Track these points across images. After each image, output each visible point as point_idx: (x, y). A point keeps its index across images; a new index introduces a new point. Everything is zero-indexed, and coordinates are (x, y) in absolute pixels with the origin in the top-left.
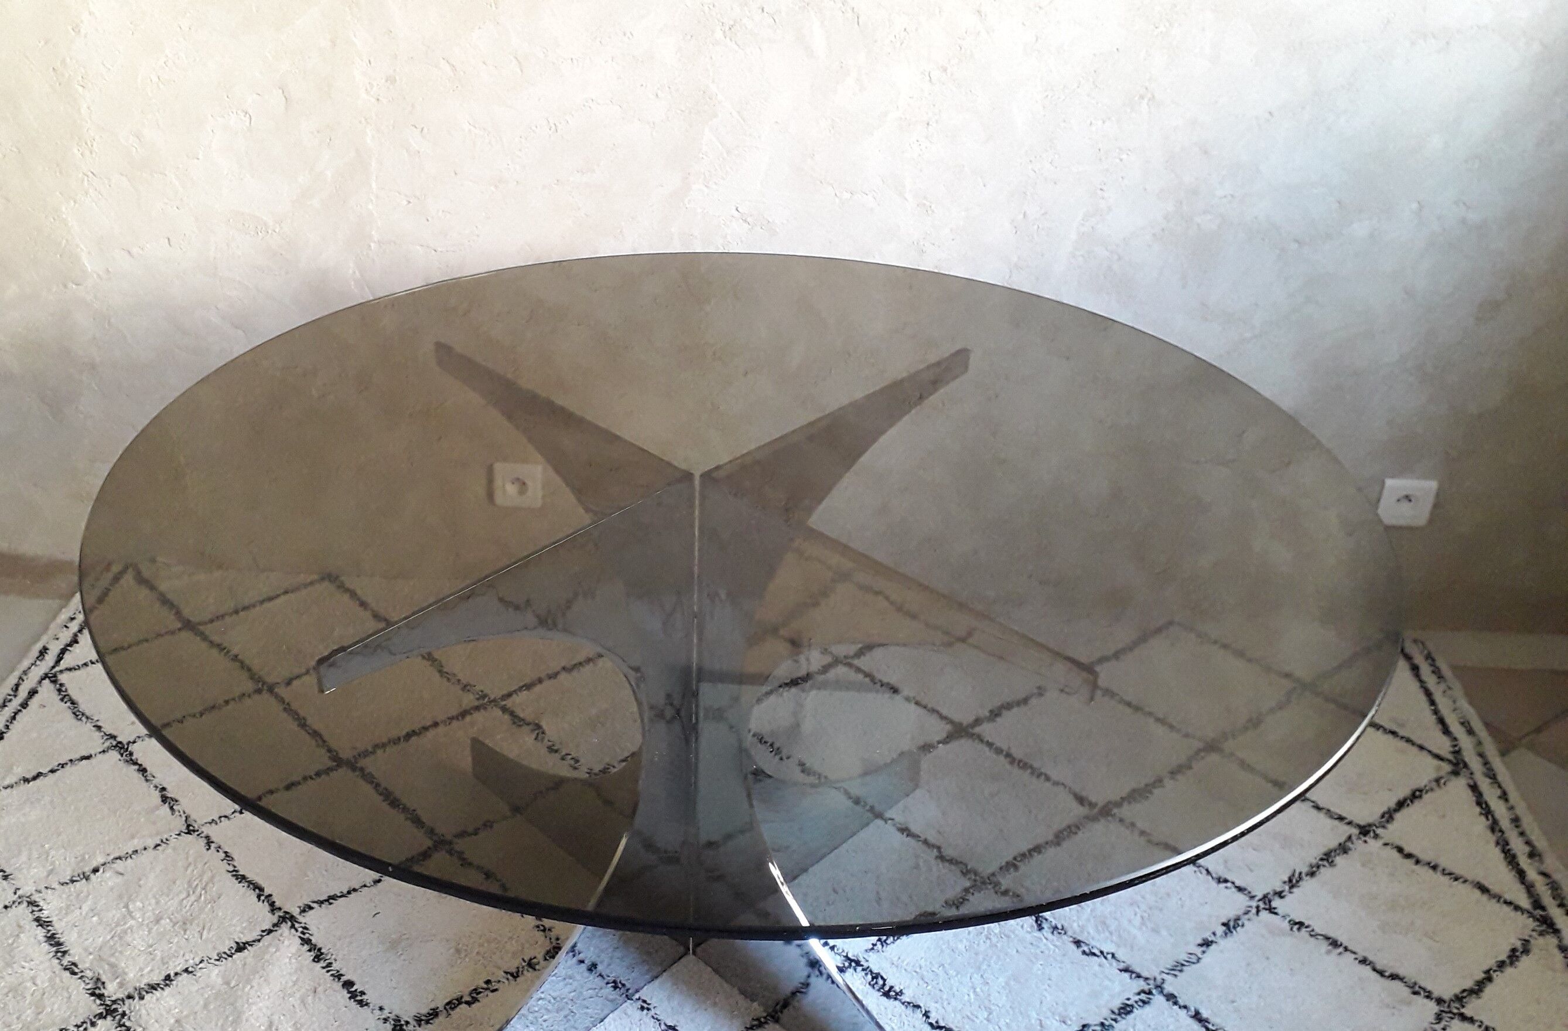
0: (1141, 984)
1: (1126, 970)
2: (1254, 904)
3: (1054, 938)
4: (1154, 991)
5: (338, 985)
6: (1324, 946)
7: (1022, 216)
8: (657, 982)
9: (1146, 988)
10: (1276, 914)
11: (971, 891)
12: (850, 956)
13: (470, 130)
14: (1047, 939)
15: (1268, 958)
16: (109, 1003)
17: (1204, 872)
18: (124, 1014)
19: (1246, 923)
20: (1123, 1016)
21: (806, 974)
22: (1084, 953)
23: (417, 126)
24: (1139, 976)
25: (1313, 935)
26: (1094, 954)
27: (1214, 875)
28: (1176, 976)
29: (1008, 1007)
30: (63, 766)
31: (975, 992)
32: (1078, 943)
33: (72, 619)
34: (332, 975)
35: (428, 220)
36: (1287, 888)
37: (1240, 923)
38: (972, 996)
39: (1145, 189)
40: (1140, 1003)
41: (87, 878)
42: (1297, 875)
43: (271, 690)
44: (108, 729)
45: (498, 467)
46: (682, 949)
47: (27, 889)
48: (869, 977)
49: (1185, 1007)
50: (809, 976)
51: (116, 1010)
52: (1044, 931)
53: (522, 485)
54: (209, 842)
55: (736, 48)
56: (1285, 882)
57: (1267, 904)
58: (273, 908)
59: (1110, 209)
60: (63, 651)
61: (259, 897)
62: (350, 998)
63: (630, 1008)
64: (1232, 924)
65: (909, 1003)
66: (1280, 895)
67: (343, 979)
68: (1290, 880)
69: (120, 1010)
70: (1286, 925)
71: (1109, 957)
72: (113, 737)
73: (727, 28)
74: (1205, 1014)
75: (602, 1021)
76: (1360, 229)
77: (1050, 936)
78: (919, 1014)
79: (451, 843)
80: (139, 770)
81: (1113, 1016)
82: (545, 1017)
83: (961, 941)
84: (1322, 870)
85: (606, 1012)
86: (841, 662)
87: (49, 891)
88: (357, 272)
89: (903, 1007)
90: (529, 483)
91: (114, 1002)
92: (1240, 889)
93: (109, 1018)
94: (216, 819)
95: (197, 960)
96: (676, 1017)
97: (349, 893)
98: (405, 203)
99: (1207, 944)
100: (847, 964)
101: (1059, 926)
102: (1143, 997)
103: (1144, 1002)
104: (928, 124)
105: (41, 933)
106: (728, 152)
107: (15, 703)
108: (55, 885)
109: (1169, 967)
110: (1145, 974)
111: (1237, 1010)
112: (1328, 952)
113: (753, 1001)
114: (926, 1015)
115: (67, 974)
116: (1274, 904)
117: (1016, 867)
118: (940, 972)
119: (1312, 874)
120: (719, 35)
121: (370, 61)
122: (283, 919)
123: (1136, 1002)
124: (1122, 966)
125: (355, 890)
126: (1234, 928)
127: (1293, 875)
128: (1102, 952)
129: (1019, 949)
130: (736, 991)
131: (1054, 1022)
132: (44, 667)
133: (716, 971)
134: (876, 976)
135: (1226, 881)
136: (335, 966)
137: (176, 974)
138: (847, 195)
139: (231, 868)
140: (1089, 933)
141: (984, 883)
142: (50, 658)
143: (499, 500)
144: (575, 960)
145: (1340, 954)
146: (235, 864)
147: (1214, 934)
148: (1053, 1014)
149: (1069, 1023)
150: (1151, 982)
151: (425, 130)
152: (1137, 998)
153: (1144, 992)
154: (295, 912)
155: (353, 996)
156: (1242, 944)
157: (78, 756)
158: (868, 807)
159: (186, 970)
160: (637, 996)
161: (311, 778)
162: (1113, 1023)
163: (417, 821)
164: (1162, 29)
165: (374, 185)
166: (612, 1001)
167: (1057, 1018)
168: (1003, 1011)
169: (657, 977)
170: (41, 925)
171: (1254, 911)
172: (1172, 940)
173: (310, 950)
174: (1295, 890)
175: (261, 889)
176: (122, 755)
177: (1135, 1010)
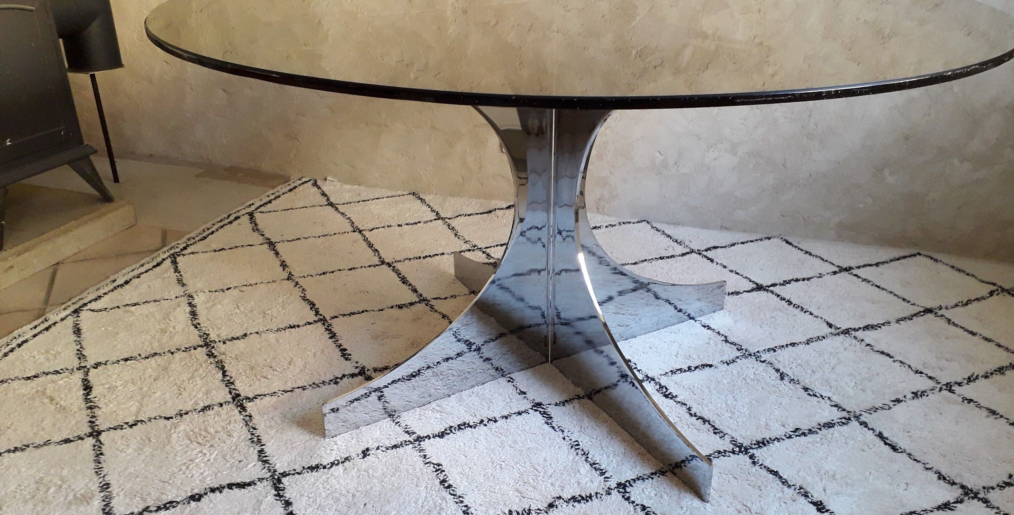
0: (845, 414)
1: (836, 406)
2: (939, 386)
3: (791, 386)
4: (852, 419)
5: (337, 350)
6: (985, 413)
8: (523, 372)
9: (847, 416)
10: (954, 393)
11: (740, 358)
12: (649, 375)
14: (785, 385)
15: (941, 414)
16: (208, 341)
17: (907, 367)
18: (213, 347)
19: (930, 395)
20: (826, 428)
21: (617, 380)
22: (809, 394)
24: (844, 410)
25: (979, 406)
26: (816, 396)
27: (913, 369)
28: (870, 413)
29: (747, 414)
30: (237, 247)
31: (726, 403)
32: (806, 389)
33: (273, 194)
34: (337, 346)
36: (966, 382)
37: (926, 394)
38: (724, 404)
40: (841, 424)
41: (223, 291)
42: (974, 377)
43: (360, 232)
44: (267, 235)
46: (544, 359)
47: (190, 290)
48: (658, 387)
49: (872, 429)
50: (618, 381)
51: (210, 345)
52: (784, 381)
54: (297, 284)
56: (965, 379)
57: (949, 387)
58: (317, 313)
60: (261, 206)
61: (311, 308)
62: (341, 356)
63: (503, 381)
64: (919, 393)
65: (679, 402)
66: (960, 384)
67: (342, 347)
68: (969, 378)
69: (212, 345)
70: (960, 399)
71: (826, 398)
72: (269, 239)
74: (885, 435)
75: (483, 384)
77: (788, 384)
78: (684, 408)
79: (429, 301)
80: (275, 253)
81: (819, 427)
82: (450, 378)
83: (726, 379)
84: (994, 376)
85: (487, 380)
86: (695, 252)
87: (202, 293)
89: (675, 403)
91: (211, 341)
92: (930, 378)
93: (205, 347)
94: (306, 276)
95: (265, 330)
96: (528, 388)
97: (363, 312)
99: (898, 401)
100: (645, 379)
101: (796, 379)
102: (844, 420)
103: (844, 423)
105: (188, 309)
107: (226, 221)
108: (206, 291)
109: (867, 408)
110: (848, 409)
111: (910, 437)
112: (988, 416)
113: (578, 387)
114: (689, 409)
115: (193, 327)
116: (953, 388)
117: (775, 351)
118: (707, 391)
119: (986, 377)
122: (320, 320)
123: (838, 423)
124: (833, 403)
125: (366, 311)
126: (921, 396)
127: (972, 376)
128: (821, 396)
129: (764, 387)
130: (570, 381)
131: (777, 425)
132: (249, 210)
133: (561, 372)
134: (661, 387)
135: (921, 373)
136: (340, 342)
137: (251, 334)
139: (303, 295)
140: (815, 385)
141: (750, 355)
142: (253, 208)
144: (478, 356)
145: (996, 418)
146: (306, 293)
147: (905, 396)
148: (777, 421)
149: (787, 426)
150: (852, 414)
152: (839, 421)
153: (845, 418)
154: (328, 318)
155: (343, 355)
156: (925, 404)
157: (247, 244)
158: (687, 314)
159: (257, 333)
160: (508, 376)
161: (365, 267)
162: (818, 430)
163: (415, 291)
166: (493, 376)
167: (779, 423)
168: (742, 415)
169: (524, 370)
170: (190, 306)
171: (938, 389)
172: (873, 396)
173: (329, 334)
174: (972, 384)
175: (314, 305)
176: (270, 247)
177: (836, 426)
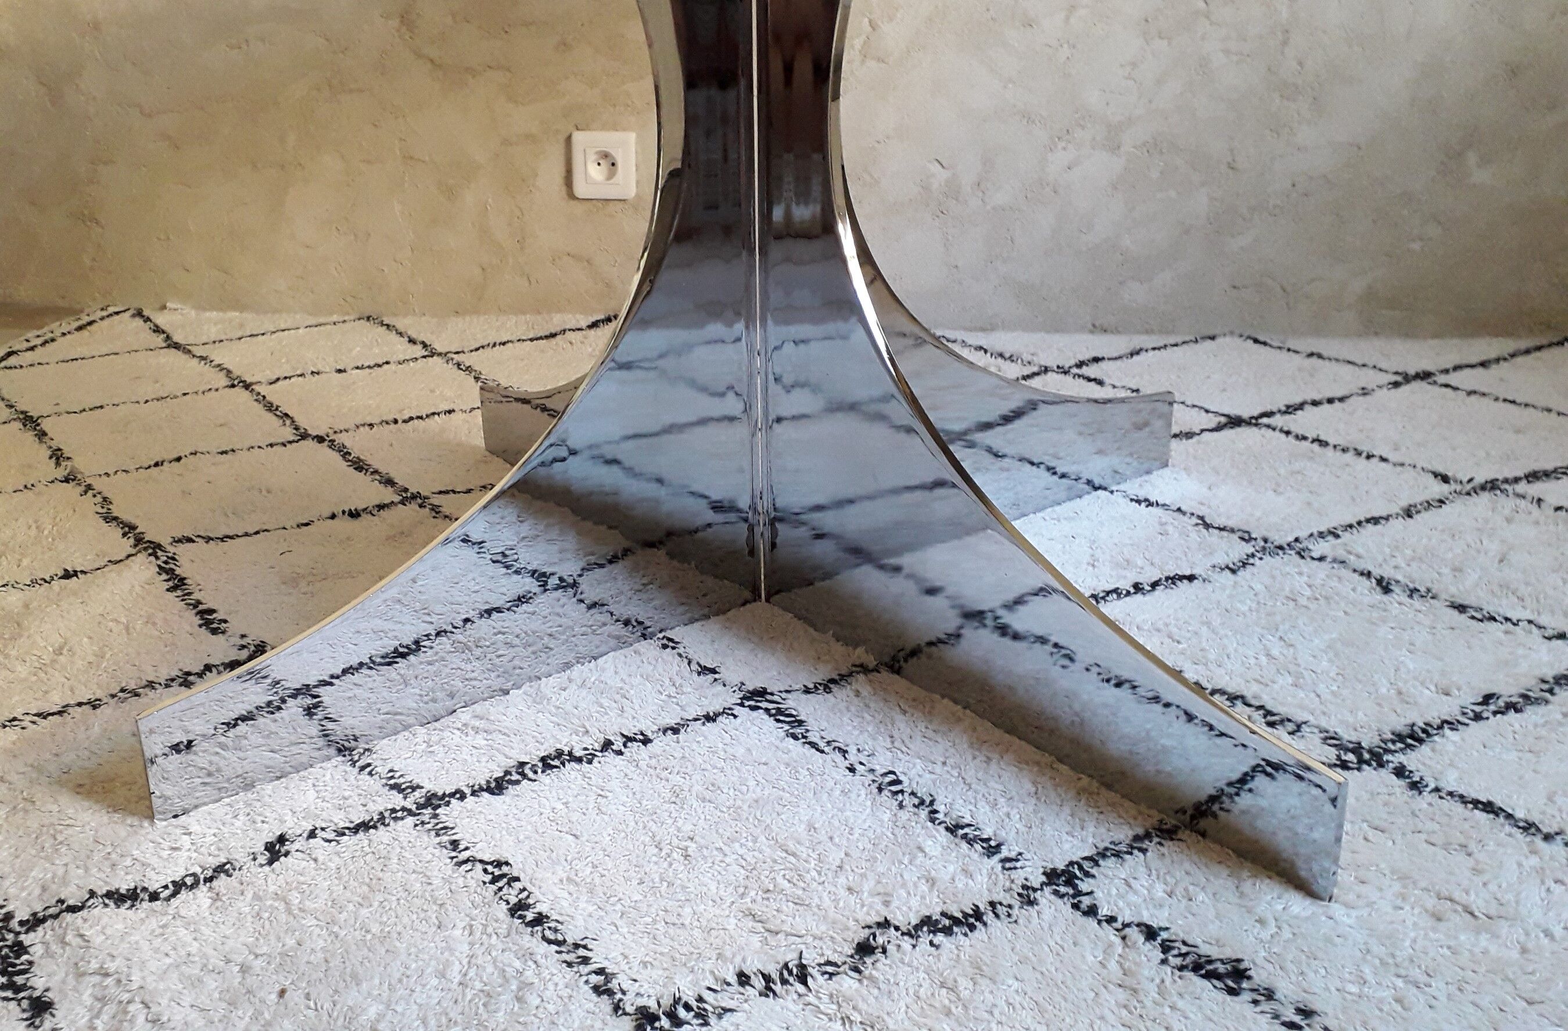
3: (1418, 602)
5: (190, 614)
8: (697, 624)
11: (1258, 555)
14: (1401, 602)
22: (1475, 618)
26: (1494, 620)
29: (1333, 673)
31: (1268, 654)
32: (1460, 607)
33: (35, 336)
34: (189, 604)
43: (247, 386)
44: (21, 406)
45: (578, 138)
46: (749, 594)
54: (89, 488)
58: (139, 541)
60: (9, 356)
61: (124, 534)
62: (201, 625)
63: (648, 647)
67: (201, 607)
71: (1524, 623)
72: (24, 412)
75: (595, 658)
77: (1406, 599)
79: (427, 498)
80: (37, 436)
81: (1545, 686)
83: (1241, 601)
85: (603, 648)
86: (1054, 371)
90: (621, 158)
94: (109, 472)
96: (718, 658)
97: (256, 532)
101: (1422, 589)
113: (855, 647)
117: (1336, 535)
118: (1205, 631)
122: (144, 549)
125: (267, 529)
128: (1508, 618)
129: (1350, 611)
130: (830, 636)
131: (1430, 691)
133: (801, 618)
136: (196, 595)
139: (104, 510)
140: (1478, 598)
141: (1280, 548)
143: (581, 189)
146: (112, 506)
148: (1423, 682)
149: (1459, 691)
154: (165, 541)
155: (206, 623)
158: (1083, 480)
160: (660, 634)
161: (260, 447)
162: (1547, 694)
163: (389, 482)
166: (617, 638)
167: (1437, 687)
168: (1323, 677)
169: (698, 619)
173: (168, 579)
175: (132, 527)
176: (26, 425)
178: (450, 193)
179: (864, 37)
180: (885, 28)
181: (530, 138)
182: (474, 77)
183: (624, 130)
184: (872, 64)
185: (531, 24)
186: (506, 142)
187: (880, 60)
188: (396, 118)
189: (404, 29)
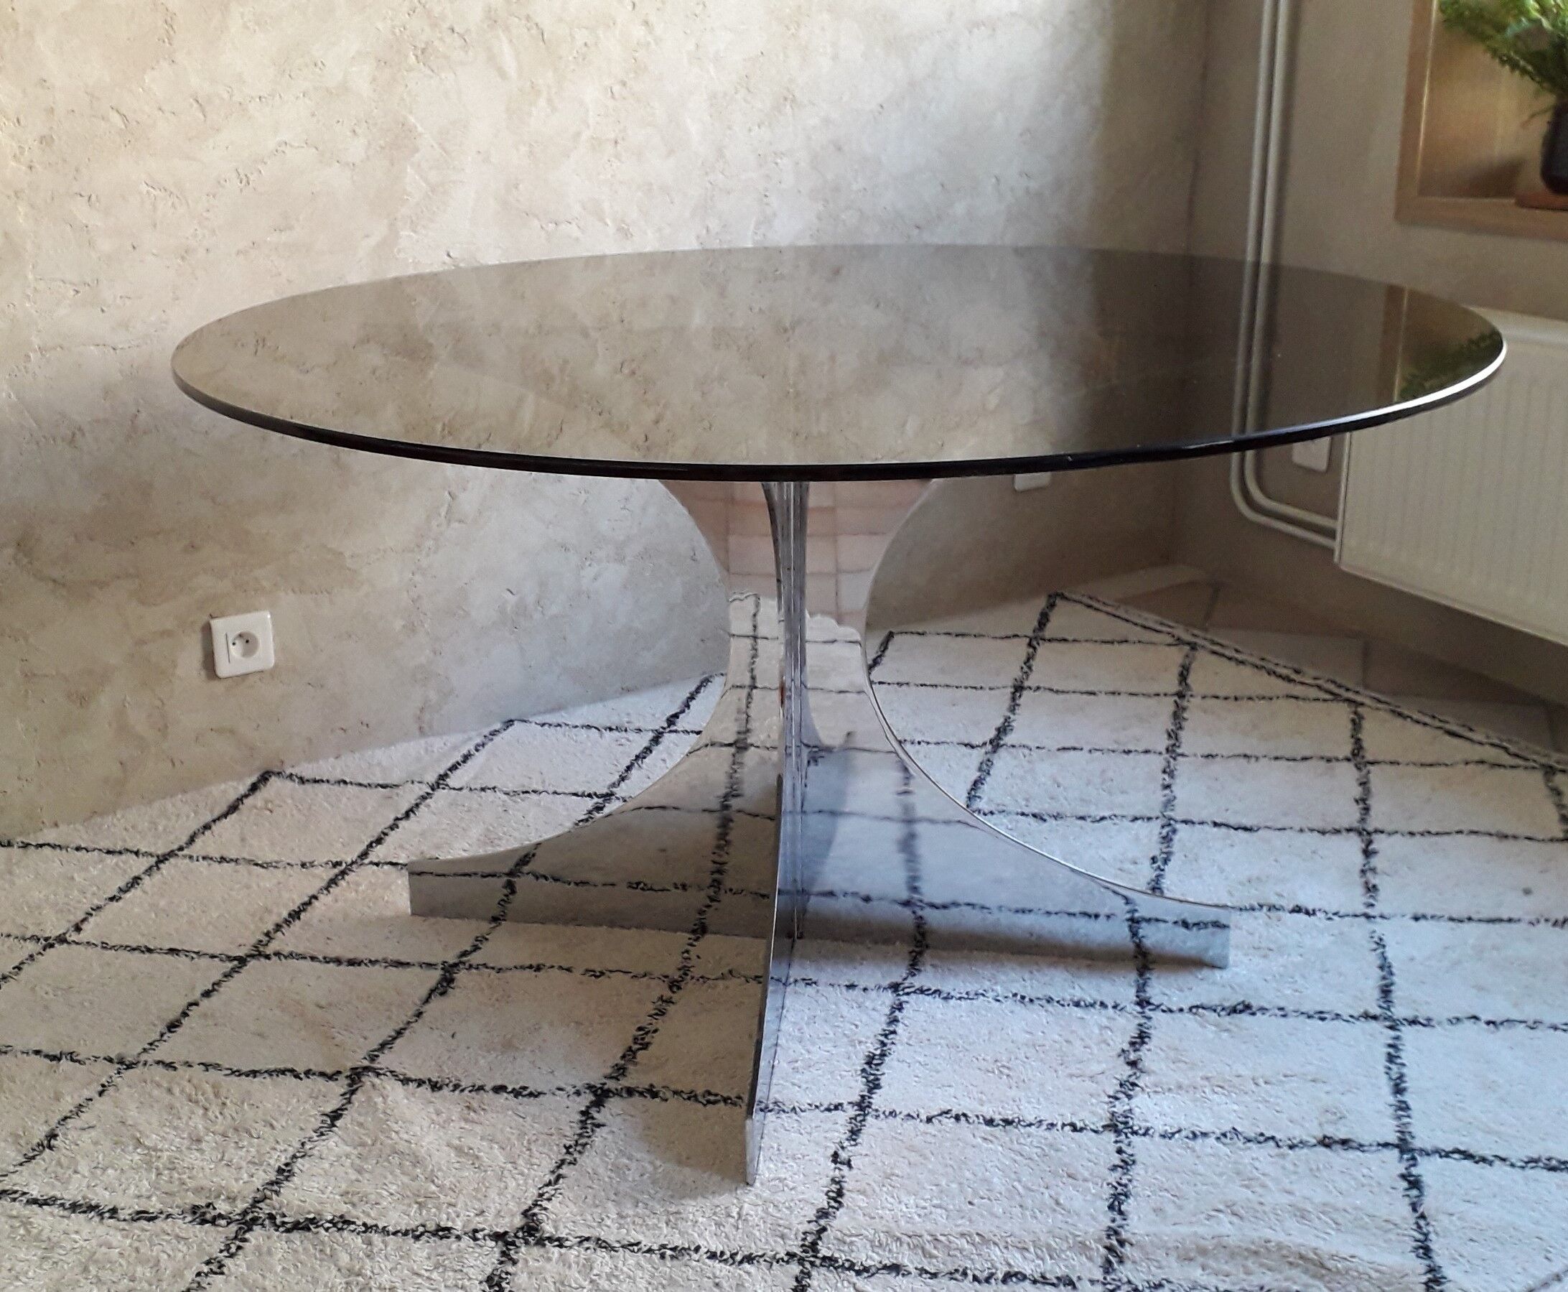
7: (705, 231)
13: (148, 192)
23: (83, 193)
35: (103, 311)
39: (799, 192)
45: (217, 624)
53: (247, 641)
55: (429, 72)
59: (775, 215)
73: (420, 52)
76: (960, 208)
88: (13, 396)
90: (259, 635)
98: (72, 293)
104: (616, 142)
106: (433, 191)
120: (412, 59)
121: (18, 120)
138: (552, 226)
143: (223, 669)
151: (93, 198)
164: (793, 31)
165: (30, 277)
178: (82, 700)
179: (446, 506)
180: (462, 496)
181: (166, 634)
182: (101, 588)
183: (256, 610)
184: (455, 525)
185: (158, 533)
186: (141, 642)
187: (460, 521)
188: (16, 640)
189: (20, 555)
